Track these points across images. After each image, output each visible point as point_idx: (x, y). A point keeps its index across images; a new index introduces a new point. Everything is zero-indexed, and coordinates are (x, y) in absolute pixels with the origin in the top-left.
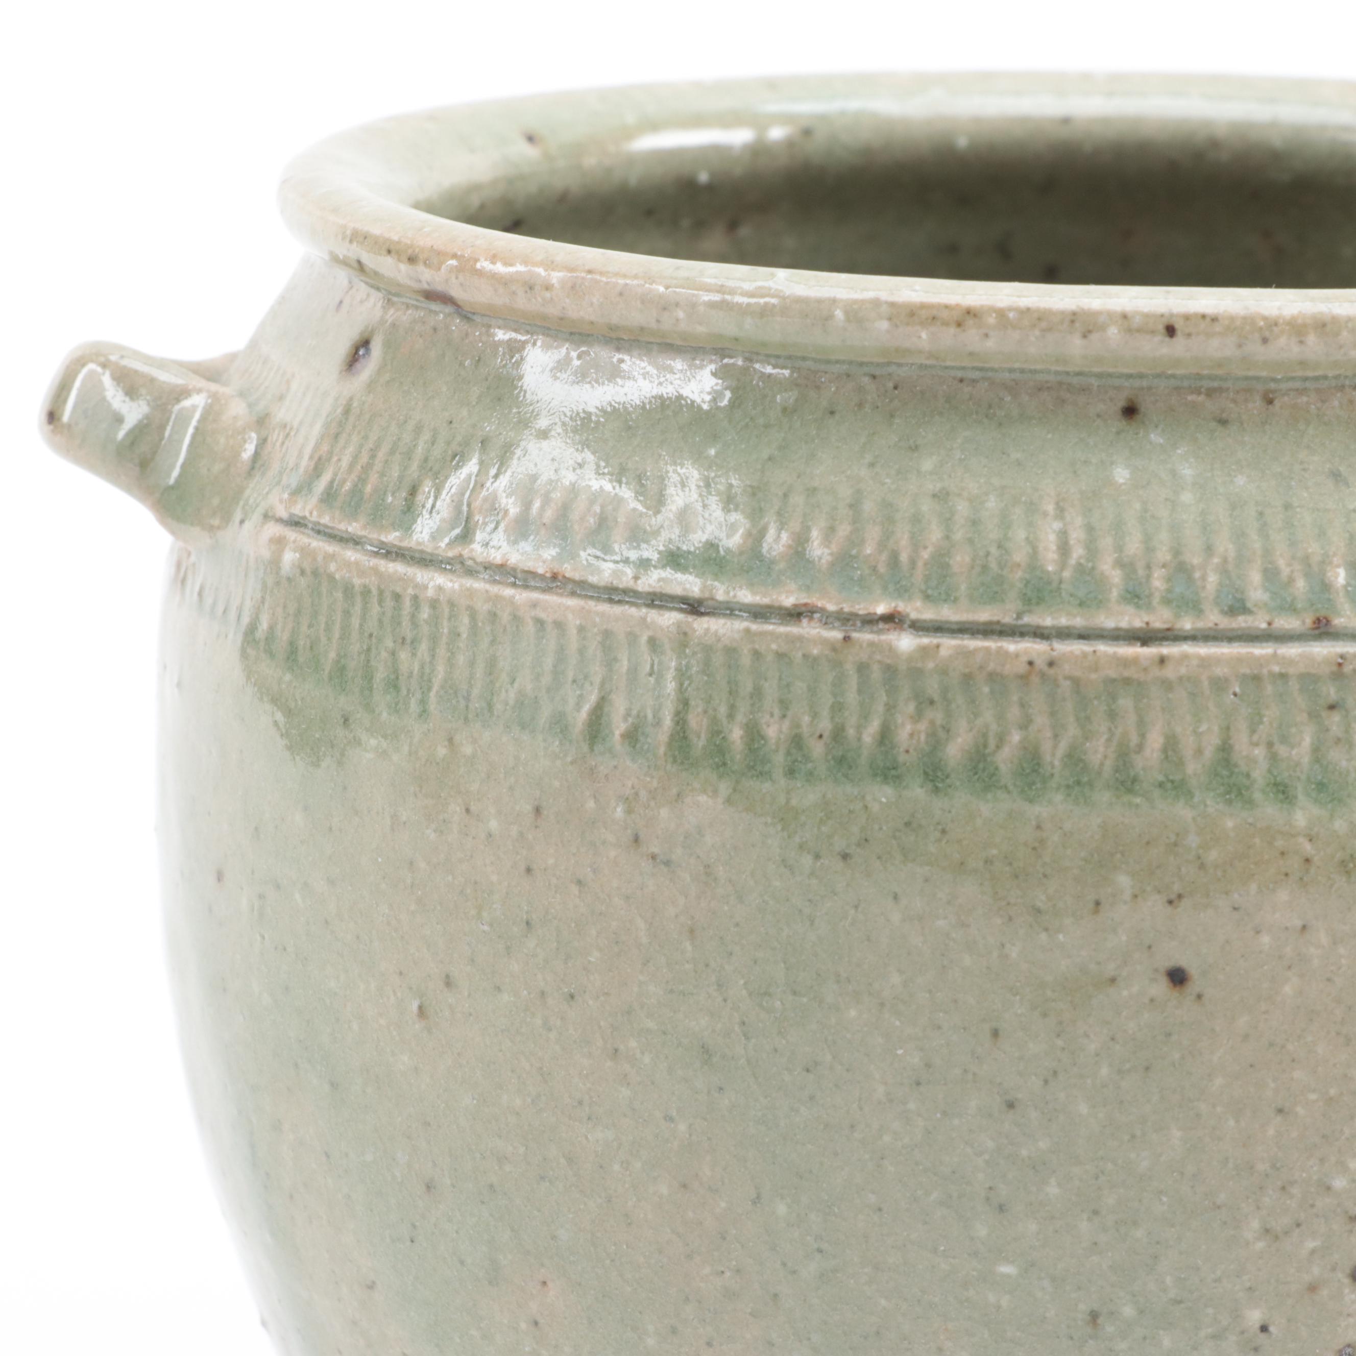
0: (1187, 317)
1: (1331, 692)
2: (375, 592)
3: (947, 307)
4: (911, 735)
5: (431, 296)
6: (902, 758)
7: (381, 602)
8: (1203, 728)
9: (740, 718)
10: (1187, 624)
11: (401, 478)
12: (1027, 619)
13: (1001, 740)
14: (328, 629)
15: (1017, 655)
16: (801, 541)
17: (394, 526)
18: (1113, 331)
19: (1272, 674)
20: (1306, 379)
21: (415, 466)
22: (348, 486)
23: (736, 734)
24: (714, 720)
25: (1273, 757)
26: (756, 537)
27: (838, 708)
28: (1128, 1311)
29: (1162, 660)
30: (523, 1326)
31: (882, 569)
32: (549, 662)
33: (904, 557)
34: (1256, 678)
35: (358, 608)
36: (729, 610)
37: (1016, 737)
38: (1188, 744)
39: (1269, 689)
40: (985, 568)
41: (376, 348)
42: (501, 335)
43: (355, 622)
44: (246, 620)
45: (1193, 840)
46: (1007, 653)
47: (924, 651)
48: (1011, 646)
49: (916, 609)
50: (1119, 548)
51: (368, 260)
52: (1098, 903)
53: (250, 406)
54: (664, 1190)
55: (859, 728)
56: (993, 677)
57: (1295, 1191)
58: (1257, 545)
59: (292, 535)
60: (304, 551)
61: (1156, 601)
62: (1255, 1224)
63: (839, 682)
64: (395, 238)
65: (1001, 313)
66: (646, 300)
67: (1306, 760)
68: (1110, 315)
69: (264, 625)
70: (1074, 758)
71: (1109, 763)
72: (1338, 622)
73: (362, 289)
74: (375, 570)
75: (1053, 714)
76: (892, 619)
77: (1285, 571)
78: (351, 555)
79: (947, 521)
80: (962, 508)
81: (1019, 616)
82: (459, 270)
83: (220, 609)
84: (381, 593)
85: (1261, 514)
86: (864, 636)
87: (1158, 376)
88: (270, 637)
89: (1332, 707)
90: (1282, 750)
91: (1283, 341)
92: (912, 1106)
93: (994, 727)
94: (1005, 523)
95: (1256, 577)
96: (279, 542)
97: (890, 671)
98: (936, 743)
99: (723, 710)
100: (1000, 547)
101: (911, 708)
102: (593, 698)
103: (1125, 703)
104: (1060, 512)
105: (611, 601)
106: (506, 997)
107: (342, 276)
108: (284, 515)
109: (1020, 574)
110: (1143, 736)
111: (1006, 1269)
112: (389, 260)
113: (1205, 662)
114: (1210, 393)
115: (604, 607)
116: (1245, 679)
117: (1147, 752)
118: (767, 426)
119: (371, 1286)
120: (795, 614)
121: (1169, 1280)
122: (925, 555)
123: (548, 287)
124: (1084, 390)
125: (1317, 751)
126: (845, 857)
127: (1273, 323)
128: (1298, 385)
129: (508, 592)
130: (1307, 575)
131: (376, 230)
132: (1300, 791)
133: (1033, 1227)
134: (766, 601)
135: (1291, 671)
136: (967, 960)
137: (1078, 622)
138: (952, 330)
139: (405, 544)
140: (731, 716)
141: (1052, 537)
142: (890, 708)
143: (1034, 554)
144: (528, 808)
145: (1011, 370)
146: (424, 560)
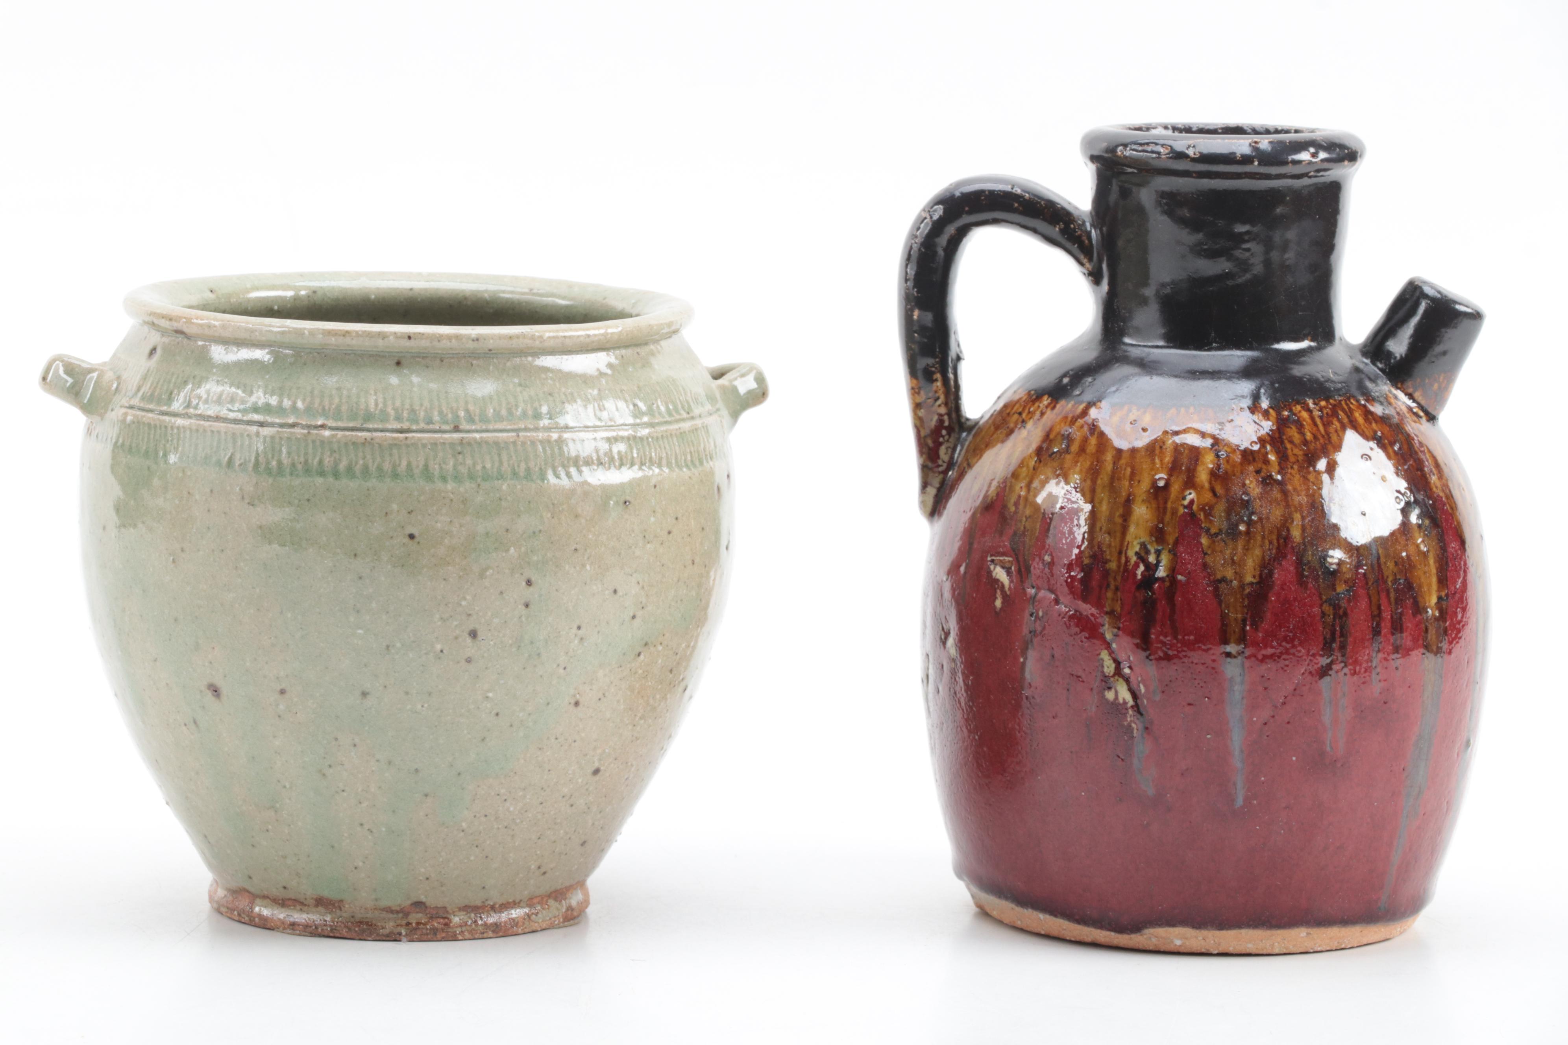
0: (414, 334)
1: (459, 449)
2: (158, 426)
3: (340, 330)
4: (329, 462)
5: (179, 332)
6: (326, 469)
7: (160, 429)
8: (419, 459)
9: (276, 458)
10: (414, 427)
11: (167, 390)
12: (364, 426)
13: (357, 463)
14: (143, 439)
15: (361, 437)
16: (295, 403)
17: (165, 405)
18: (391, 338)
19: (440, 443)
20: (453, 354)
21: (172, 385)
22: (149, 394)
23: (274, 463)
24: (267, 459)
25: (441, 468)
26: (281, 402)
27: (306, 454)
28: (398, 645)
29: (406, 438)
30: (207, 664)
31: (320, 411)
32: (215, 444)
33: (327, 408)
34: (436, 444)
35: (153, 432)
36: (272, 425)
37: (361, 462)
38: (414, 464)
39: (440, 447)
40: (352, 410)
41: (159, 351)
42: (200, 343)
43: (152, 436)
44: (114, 441)
45: (416, 493)
46: (358, 436)
47: (333, 436)
48: (360, 434)
49: (331, 423)
50: (394, 404)
51: (156, 321)
52: (386, 513)
53: (114, 373)
54: (252, 611)
55: (313, 460)
56: (354, 443)
57: (450, 605)
58: (437, 404)
59: (130, 411)
60: (134, 415)
61: (405, 419)
62: (438, 616)
63: (307, 446)
64: (165, 313)
65: (357, 332)
66: (246, 330)
67: (451, 469)
68: (391, 333)
69: (121, 441)
70: (380, 469)
71: (390, 470)
72: (461, 427)
73: (153, 332)
74: (159, 419)
75: (372, 455)
76: (323, 426)
77: (445, 412)
78: (150, 415)
79: (340, 397)
80: (345, 392)
81: (362, 425)
82: (186, 323)
83: (104, 439)
84: (160, 426)
85: (438, 395)
86: (314, 432)
87: (407, 352)
88: (123, 445)
89: (459, 453)
90: (444, 466)
91: (444, 341)
92: (329, 579)
93: (354, 459)
94: (358, 397)
95: (436, 413)
96: (126, 414)
97: (322, 442)
98: (336, 463)
99: (270, 456)
100: (356, 404)
101: (329, 453)
102: (229, 454)
103: (395, 451)
104: (376, 394)
105: (235, 423)
106: (201, 553)
107: (146, 328)
108: (127, 405)
109: (362, 412)
110: (400, 461)
111: (360, 631)
112: (163, 320)
113: (419, 439)
114: (423, 358)
115: (233, 426)
116: (432, 444)
117: (402, 466)
118: (285, 369)
119: (155, 660)
120: (293, 425)
121: (411, 634)
122: (333, 406)
123: (215, 326)
124: (384, 357)
125: (455, 466)
126: (308, 500)
127: (441, 336)
128: (451, 356)
129: (202, 423)
130: (452, 413)
131: (158, 311)
132: (449, 478)
133: (368, 617)
134: (284, 421)
135: (446, 441)
136: (346, 532)
137: (380, 426)
138: (342, 338)
139: (169, 410)
140: (273, 458)
141: (373, 401)
142: (322, 454)
143: (367, 406)
144: (208, 490)
145: (361, 351)
146: (175, 415)
